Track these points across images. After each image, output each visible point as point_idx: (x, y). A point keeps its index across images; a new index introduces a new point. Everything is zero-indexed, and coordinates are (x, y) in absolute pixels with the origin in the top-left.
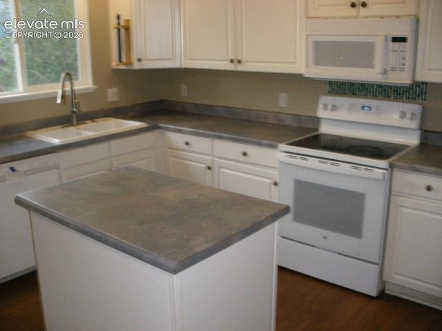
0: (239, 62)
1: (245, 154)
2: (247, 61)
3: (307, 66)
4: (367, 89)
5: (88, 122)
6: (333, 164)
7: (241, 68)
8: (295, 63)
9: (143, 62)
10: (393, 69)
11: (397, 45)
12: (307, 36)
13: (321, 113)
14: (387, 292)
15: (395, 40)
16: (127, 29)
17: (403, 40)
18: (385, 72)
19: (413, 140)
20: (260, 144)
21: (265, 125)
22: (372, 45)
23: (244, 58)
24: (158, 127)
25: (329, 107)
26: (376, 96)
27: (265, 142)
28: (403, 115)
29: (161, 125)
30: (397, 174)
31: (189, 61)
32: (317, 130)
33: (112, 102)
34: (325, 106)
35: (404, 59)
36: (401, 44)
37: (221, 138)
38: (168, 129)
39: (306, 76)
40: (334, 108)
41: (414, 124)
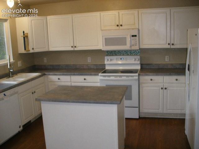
0: (75, 47)
1: (85, 79)
2: (78, 47)
3: (103, 47)
4: (120, 53)
5: (15, 75)
6: (119, 77)
7: (76, 49)
8: (98, 46)
9: (34, 49)
10: (133, 45)
11: (133, 38)
12: (103, 36)
13: (106, 62)
14: (141, 117)
15: (133, 36)
16: (27, 37)
17: (136, 36)
18: (131, 46)
19: (139, 67)
20: (91, 75)
21: (84, 69)
22: (125, 38)
23: (77, 45)
24: (45, 74)
25: (109, 60)
26: (124, 55)
27: (93, 74)
28: (135, 60)
29: (46, 73)
30: (141, 77)
31: (52, 48)
32: (105, 68)
33: (20, 67)
34: (108, 60)
35: (136, 42)
36: (135, 37)
37: (74, 75)
38: (49, 75)
39: (102, 50)
40: (111, 60)
41: (139, 62)
